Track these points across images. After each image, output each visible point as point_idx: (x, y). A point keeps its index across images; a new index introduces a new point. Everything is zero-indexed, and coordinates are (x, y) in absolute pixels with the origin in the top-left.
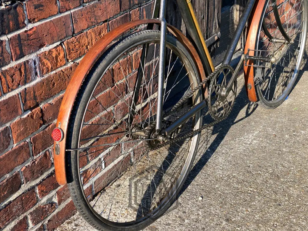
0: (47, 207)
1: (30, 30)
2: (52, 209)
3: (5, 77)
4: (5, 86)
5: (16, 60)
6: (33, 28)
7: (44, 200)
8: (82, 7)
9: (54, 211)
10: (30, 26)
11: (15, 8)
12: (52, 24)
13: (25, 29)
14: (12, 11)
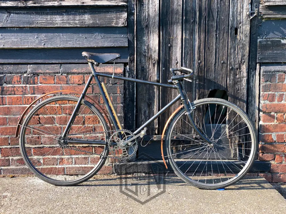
0: (36, 161)
1: (39, 86)
2: (39, 164)
3: (25, 99)
4: (25, 102)
5: (31, 94)
6: (41, 86)
7: (35, 157)
8: (68, 85)
9: (39, 166)
10: (40, 85)
11: (34, 77)
12: (50, 87)
13: (37, 85)
14: (33, 78)
